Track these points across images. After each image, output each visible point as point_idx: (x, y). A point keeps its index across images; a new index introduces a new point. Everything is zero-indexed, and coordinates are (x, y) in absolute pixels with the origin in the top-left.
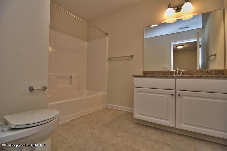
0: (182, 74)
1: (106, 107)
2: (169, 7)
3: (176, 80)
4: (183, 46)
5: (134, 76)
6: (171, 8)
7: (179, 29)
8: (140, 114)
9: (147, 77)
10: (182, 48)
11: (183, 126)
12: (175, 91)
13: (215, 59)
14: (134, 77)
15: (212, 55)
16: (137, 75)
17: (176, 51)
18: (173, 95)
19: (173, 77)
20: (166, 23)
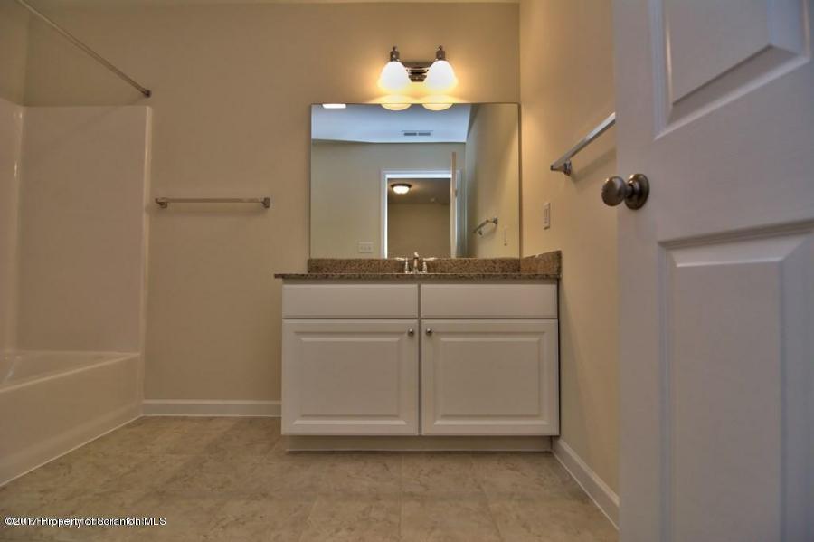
0: (428, 271)
1: (142, 415)
2: (392, 60)
3: (419, 287)
4: (409, 186)
5: (284, 277)
6: (400, 64)
7: (406, 134)
8: (304, 416)
9: (332, 279)
10: (407, 194)
11: (440, 425)
12: (416, 321)
13: (494, 231)
14: (281, 280)
15: (487, 221)
16: (294, 273)
17: (393, 200)
18: (412, 334)
19: (411, 279)
20: (379, 106)
